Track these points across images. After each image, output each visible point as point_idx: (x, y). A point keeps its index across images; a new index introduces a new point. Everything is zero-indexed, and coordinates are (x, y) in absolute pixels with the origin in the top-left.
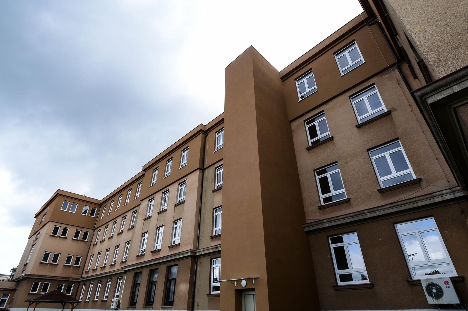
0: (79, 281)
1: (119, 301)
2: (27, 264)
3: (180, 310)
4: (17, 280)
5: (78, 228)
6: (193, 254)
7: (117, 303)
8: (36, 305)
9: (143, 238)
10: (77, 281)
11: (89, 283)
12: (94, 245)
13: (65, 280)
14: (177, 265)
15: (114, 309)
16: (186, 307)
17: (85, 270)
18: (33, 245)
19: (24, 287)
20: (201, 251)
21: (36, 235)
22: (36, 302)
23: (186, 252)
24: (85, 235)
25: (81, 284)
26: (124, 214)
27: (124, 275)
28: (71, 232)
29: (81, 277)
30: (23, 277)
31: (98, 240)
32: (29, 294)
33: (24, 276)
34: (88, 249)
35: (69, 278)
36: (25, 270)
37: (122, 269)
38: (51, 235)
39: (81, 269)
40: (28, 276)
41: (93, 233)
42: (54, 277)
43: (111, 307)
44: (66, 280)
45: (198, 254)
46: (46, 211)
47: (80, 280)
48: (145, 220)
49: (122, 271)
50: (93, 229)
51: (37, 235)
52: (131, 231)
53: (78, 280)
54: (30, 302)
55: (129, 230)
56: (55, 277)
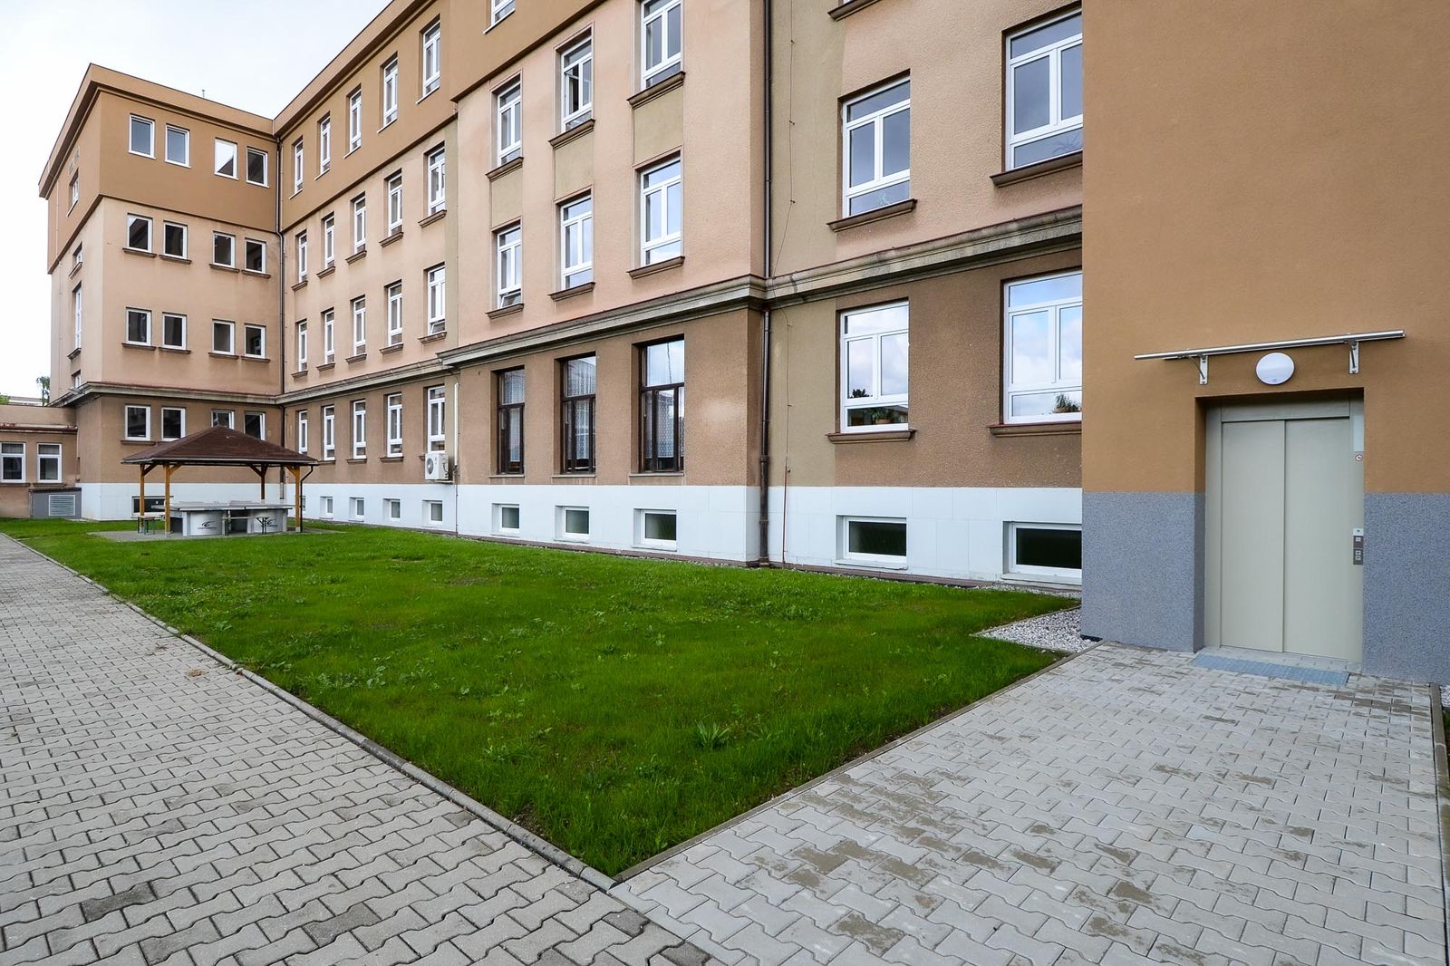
0: (278, 403)
1: (451, 462)
2: (77, 352)
3: (717, 484)
4: (66, 403)
5: (219, 228)
6: (758, 295)
7: (447, 465)
8: (169, 472)
9: (499, 248)
10: (273, 403)
11: (319, 408)
12: (296, 289)
13: (229, 399)
14: (680, 337)
15: (440, 482)
16: (744, 474)
17: (289, 371)
18: (75, 291)
19: (100, 422)
20: (793, 281)
21: (69, 255)
22: (166, 463)
23: (726, 285)
24: (254, 253)
25: (290, 412)
26: (389, 167)
27: (448, 380)
28: (199, 240)
29: (283, 393)
30: (81, 392)
31: (310, 270)
32: (125, 443)
33: (86, 388)
34: (279, 303)
35: (245, 395)
36: (79, 372)
37: (440, 360)
38: (126, 251)
39: (274, 368)
40: (97, 387)
41: (281, 245)
42: (189, 391)
43: (428, 476)
44: (235, 400)
45: (779, 293)
46: (72, 162)
47: (283, 401)
48: (494, 176)
49: (438, 368)
50: (275, 233)
51: (76, 254)
52: (438, 228)
53: (275, 400)
54: (142, 464)
55: (428, 223)
56: (193, 390)
